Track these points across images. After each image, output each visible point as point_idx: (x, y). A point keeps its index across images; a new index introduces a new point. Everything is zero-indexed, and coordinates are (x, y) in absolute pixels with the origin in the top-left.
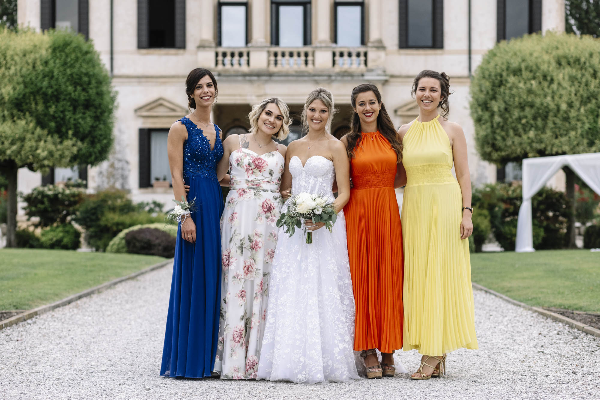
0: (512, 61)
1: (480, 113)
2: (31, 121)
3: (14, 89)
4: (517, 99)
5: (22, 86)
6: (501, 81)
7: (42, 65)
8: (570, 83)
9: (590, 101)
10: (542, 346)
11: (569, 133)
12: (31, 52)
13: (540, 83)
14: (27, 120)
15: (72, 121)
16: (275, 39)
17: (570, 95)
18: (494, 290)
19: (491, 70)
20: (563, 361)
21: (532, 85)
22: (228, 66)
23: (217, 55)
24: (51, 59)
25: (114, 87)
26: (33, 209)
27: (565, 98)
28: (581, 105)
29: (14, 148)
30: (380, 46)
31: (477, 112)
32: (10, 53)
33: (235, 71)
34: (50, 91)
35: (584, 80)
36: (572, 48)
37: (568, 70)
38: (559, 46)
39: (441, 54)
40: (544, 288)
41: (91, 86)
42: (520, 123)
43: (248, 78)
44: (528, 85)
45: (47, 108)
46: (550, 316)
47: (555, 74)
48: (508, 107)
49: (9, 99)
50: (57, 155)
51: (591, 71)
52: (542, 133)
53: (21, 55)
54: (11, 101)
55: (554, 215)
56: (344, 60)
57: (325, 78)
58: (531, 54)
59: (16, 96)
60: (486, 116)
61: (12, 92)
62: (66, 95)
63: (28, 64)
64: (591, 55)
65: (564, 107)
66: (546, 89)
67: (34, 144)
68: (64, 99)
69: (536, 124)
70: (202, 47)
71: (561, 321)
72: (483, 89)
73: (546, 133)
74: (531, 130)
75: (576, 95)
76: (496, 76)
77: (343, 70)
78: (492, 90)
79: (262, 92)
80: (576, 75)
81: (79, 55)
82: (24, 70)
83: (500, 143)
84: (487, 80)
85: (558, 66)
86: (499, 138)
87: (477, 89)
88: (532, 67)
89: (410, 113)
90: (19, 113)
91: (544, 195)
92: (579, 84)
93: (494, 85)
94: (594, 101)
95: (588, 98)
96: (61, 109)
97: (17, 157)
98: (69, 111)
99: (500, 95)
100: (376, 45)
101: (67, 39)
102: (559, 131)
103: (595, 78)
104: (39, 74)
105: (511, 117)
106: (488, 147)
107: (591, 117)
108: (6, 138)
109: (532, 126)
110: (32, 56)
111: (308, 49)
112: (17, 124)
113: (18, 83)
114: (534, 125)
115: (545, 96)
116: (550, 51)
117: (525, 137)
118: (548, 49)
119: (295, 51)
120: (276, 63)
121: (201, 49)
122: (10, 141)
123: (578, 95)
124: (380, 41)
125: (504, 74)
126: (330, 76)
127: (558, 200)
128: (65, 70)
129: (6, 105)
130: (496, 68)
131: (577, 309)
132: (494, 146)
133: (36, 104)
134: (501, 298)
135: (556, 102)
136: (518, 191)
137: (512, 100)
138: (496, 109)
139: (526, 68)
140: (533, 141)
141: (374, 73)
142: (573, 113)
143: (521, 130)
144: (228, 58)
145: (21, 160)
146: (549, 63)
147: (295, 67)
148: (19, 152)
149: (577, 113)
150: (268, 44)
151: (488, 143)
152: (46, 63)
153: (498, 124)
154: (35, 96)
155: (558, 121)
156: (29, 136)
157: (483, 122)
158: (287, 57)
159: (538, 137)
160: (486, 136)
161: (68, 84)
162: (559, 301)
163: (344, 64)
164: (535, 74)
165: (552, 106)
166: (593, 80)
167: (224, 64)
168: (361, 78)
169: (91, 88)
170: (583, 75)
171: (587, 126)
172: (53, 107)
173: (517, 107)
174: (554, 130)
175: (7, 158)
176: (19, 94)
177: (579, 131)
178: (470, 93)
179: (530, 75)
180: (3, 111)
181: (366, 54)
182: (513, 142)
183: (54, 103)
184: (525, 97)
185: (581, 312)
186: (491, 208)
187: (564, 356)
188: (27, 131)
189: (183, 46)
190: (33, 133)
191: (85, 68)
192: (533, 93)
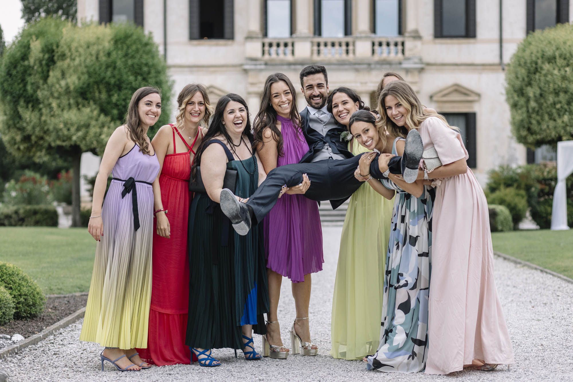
0: (547, 49)
1: (516, 98)
2: (95, 109)
3: (79, 79)
4: (551, 85)
5: (86, 76)
6: (536, 68)
7: (105, 56)
12: (94, 44)
14: (91, 108)
16: (318, 30)
18: (550, 269)
19: (526, 58)
21: (566, 71)
22: (274, 56)
23: (264, 45)
24: (113, 50)
25: (171, 76)
29: (80, 134)
30: (417, 36)
31: (513, 98)
32: (74, 45)
33: (281, 60)
34: (112, 81)
39: (474, 43)
41: (151, 76)
42: (555, 108)
43: (292, 67)
44: (563, 72)
45: (110, 96)
48: (543, 92)
49: (74, 88)
53: (85, 46)
54: (76, 90)
56: (383, 49)
57: (365, 66)
58: (565, 43)
59: (81, 85)
60: (522, 101)
61: (77, 82)
62: (128, 84)
63: (91, 55)
67: (98, 130)
69: (569, 108)
70: (249, 37)
72: (519, 76)
74: (566, 114)
76: (531, 63)
77: (382, 59)
78: (528, 76)
81: (139, 46)
82: (88, 61)
83: (535, 127)
84: (522, 67)
86: (534, 122)
87: (513, 75)
88: (566, 55)
89: (445, 99)
90: (84, 101)
93: (529, 72)
96: (123, 97)
97: (82, 142)
99: (535, 81)
100: (413, 34)
101: (128, 31)
104: (102, 64)
105: (546, 102)
106: (524, 131)
108: (72, 125)
109: (566, 111)
110: (95, 48)
111: (349, 39)
112: (82, 112)
113: (83, 73)
114: (568, 110)
117: (559, 121)
119: (337, 41)
120: (319, 52)
121: (249, 40)
122: (75, 127)
124: (416, 31)
125: (539, 62)
126: (369, 64)
128: (126, 61)
129: (72, 94)
130: (531, 56)
132: (529, 129)
133: (100, 92)
134: (559, 277)
136: (553, 172)
137: (547, 86)
138: (531, 95)
139: (561, 56)
140: (567, 125)
141: (411, 62)
143: (555, 115)
144: (274, 48)
145: (86, 145)
147: (337, 57)
148: (84, 138)
150: (311, 35)
151: (524, 127)
152: (109, 54)
153: (534, 109)
154: (98, 85)
156: (93, 123)
157: (519, 107)
158: (329, 47)
160: (522, 121)
161: (129, 73)
163: (382, 52)
164: (569, 61)
167: (270, 54)
168: (398, 66)
172: (116, 95)
173: (551, 93)
175: (73, 143)
176: (83, 84)
178: (506, 80)
179: (564, 63)
180: (69, 99)
181: (403, 44)
182: (548, 126)
183: (116, 92)
184: (560, 84)
186: (528, 188)
188: (91, 118)
189: (232, 38)
190: (97, 120)
191: (145, 59)
192: (567, 80)
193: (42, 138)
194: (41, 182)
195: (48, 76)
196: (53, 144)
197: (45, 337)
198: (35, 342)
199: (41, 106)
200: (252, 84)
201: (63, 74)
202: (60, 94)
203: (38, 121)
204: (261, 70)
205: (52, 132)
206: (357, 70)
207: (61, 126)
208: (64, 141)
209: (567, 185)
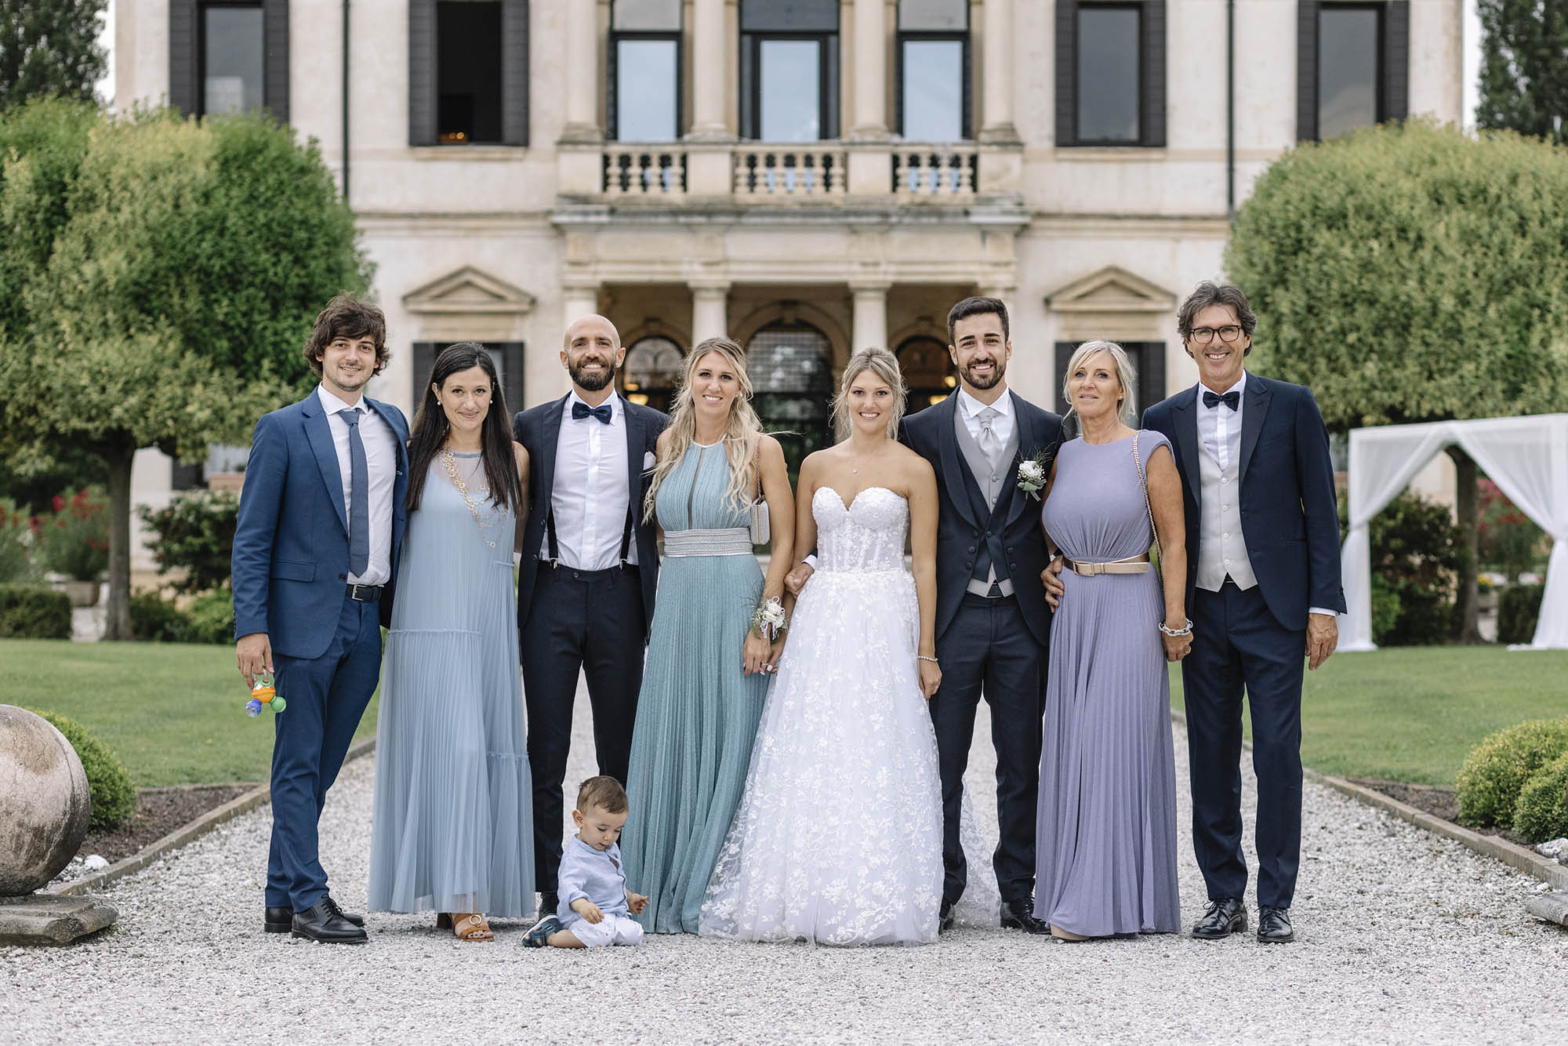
0: (1325, 193)
2: (170, 337)
3: (131, 259)
4: (1335, 285)
5: (149, 253)
6: (1299, 241)
7: (196, 200)
8: (1464, 247)
9: (1510, 291)
10: (1319, 850)
11: (1461, 367)
12: (170, 170)
13: (1391, 246)
14: (163, 333)
15: (270, 337)
16: (750, 121)
17: (1463, 275)
19: (1274, 214)
20: (1348, 874)
21: (1371, 250)
22: (635, 190)
23: (606, 161)
24: (218, 187)
26: (176, 547)
27: (1450, 283)
28: (1488, 300)
29: (133, 400)
30: (1010, 140)
32: (118, 171)
33: (650, 204)
34: (217, 264)
35: (1496, 239)
36: (1468, 162)
37: (1458, 216)
38: (1439, 158)
39: (1161, 161)
40: (1360, 736)
41: (315, 251)
42: (1342, 342)
43: (682, 219)
44: (1363, 252)
45: (208, 304)
46: (1357, 794)
47: (1426, 225)
48: (1312, 302)
49: (118, 283)
50: (232, 418)
51: (1513, 216)
52: (1396, 366)
53: (146, 177)
54: (122, 288)
55: (1426, 563)
56: (920, 176)
57: (874, 219)
58: (1370, 177)
59: (135, 275)
61: (124, 266)
62: (255, 274)
63: (163, 199)
64: (1514, 180)
65: (1448, 303)
66: (1405, 263)
67: (179, 391)
68: (251, 284)
69: (1381, 344)
70: (569, 141)
71: (1375, 804)
72: (1256, 260)
73: (1404, 367)
74: (1370, 359)
75: (1476, 275)
76: (1286, 227)
77: (918, 200)
78: (1278, 261)
79: (718, 254)
80: (1478, 228)
81: (285, 176)
82: (154, 212)
84: (1265, 238)
85: (1435, 204)
87: (1241, 257)
88: (1372, 207)
89: (1084, 306)
90: (142, 317)
91: (1400, 516)
92: (1484, 250)
93: (1280, 251)
94: (1520, 290)
95: (1507, 283)
96: (244, 308)
97: (136, 422)
98: (261, 313)
99: (1297, 274)
100: (999, 137)
101: (256, 137)
102: (1437, 362)
103: (1524, 235)
104: (189, 222)
105: (1322, 328)
107: (1512, 329)
108: (111, 377)
109: (1371, 350)
110: (172, 179)
111: (832, 147)
112: (138, 344)
113: (139, 246)
114: (1377, 347)
115: (1404, 278)
116: (1414, 170)
117: (1354, 376)
118: (1411, 164)
119: (800, 152)
120: (752, 183)
121: (568, 147)
122: (120, 384)
123: (1481, 274)
124: (1010, 128)
125: (1306, 224)
126: (885, 215)
127: (1434, 527)
128: (252, 213)
129: (111, 297)
130: (1286, 210)
131: (1415, 780)
133: (183, 295)
135: (1429, 293)
137: (1324, 286)
138: (1284, 308)
139: (1358, 210)
140: (1374, 387)
141: (995, 209)
142: (1470, 320)
143: (1345, 360)
144: (635, 169)
145: (147, 430)
146: (1413, 198)
147: (800, 193)
148: (142, 411)
149: (1479, 319)
150: (734, 137)
152: (207, 196)
153: (1292, 344)
154: (179, 276)
155: (1433, 338)
156: (166, 372)
158: (780, 168)
159: (1388, 377)
161: (260, 247)
162: (1383, 763)
163: (921, 184)
164: (1379, 223)
165: (1420, 301)
166: (1519, 240)
167: (624, 186)
168: (962, 220)
169: (315, 257)
170: (1494, 228)
171: (1503, 350)
172: (225, 302)
173: (1335, 304)
174: (1423, 359)
175: (114, 425)
176: (142, 272)
177: (1485, 363)
178: (1224, 268)
179: (1370, 227)
180: (104, 312)
181: (974, 161)
182: (1327, 388)
183: (225, 294)
184: (1355, 281)
185: (1423, 787)
187: (1354, 865)
188: (160, 360)
189: (523, 141)
190: (176, 366)
191: (300, 208)
192: (1373, 271)
193: (33, 411)
194: (16, 521)
195: (50, 252)
196: (62, 428)
197: (148, 862)
198: (133, 870)
199: (32, 328)
200: (576, 264)
201: (89, 247)
202: (81, 298)
203: (23, 367)
204: (600, 227)
205: (60, 396)
206: (853, 230)
207: (85, 380)
208: (90, 419)
209: (1372, 537)
